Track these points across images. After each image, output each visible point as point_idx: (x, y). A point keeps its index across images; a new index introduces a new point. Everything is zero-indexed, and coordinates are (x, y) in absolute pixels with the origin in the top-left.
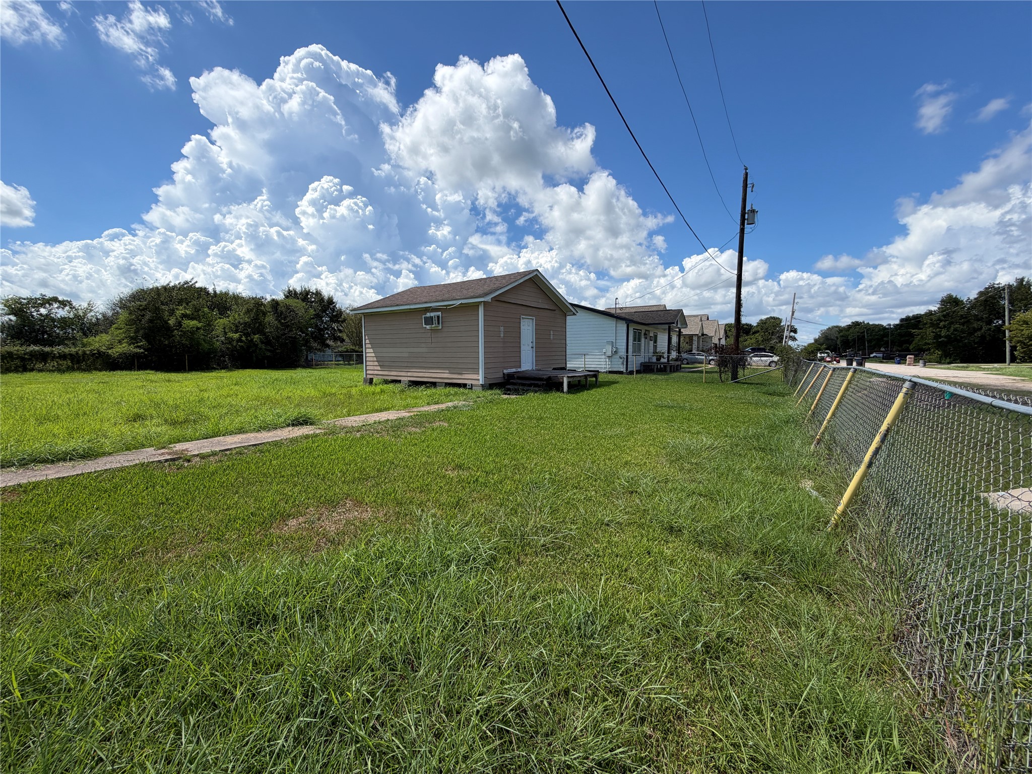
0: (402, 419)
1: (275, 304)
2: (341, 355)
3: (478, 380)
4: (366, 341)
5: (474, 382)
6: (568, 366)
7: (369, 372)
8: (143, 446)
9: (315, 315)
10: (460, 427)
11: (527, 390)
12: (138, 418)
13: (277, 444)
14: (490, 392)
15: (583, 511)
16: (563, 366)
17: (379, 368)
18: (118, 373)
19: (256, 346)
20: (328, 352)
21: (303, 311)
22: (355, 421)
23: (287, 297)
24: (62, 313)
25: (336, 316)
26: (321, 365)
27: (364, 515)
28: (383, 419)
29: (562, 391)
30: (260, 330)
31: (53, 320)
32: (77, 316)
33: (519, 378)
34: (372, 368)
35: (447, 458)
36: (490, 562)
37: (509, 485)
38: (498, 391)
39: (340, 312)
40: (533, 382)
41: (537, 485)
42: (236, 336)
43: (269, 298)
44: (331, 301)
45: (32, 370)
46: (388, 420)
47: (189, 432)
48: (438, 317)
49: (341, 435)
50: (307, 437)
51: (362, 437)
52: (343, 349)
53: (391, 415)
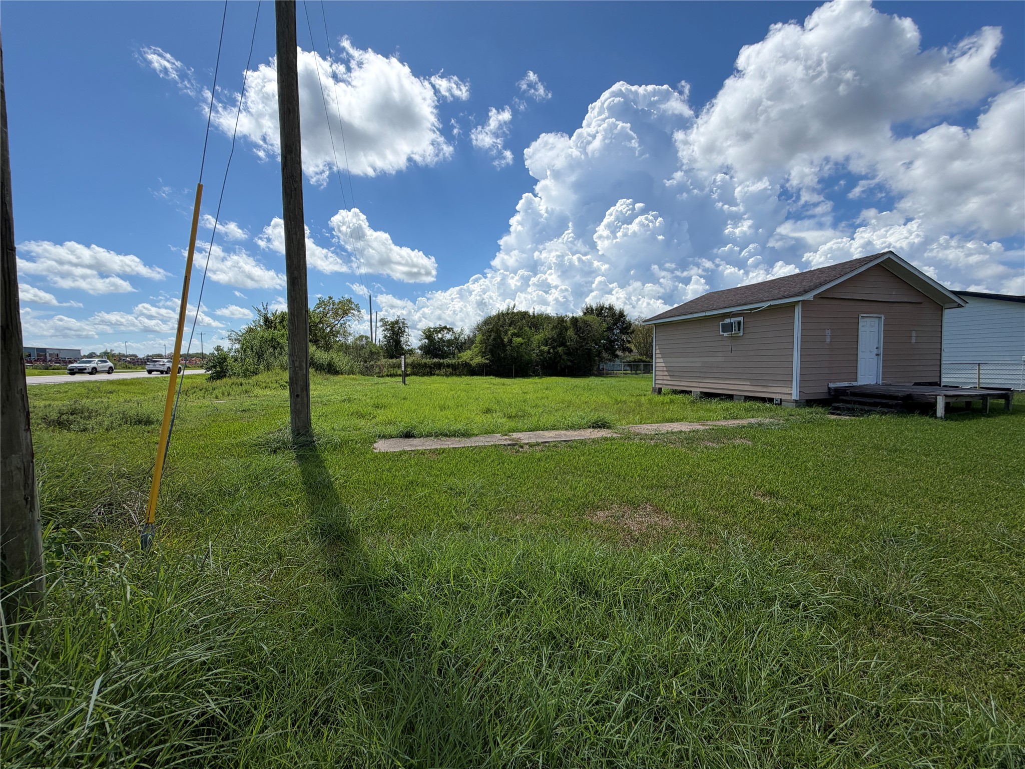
0: (697, 431)
1: (575, 320)
2: (629, 365)
3: (791, 394)
4: (656, 351)
5: (783, 397)
6: (943, 380)
7: (657, 382)
8: (493, 432)
9: (608, 328)
10: (769, 448)
11: (869, 411)
12: (488, 411)
13: (583, 442)
14: (808, 410)
15: (994, 597)
16: (936, 380)
17: (668, 378)
18: (475, 377)
19: (560, 356)
20: (618, 361)
21: (598, 325)
22: (647, 428)
23: (585, 314)
24: (448, 336)
25: (626, 328)
26: (611, 374)
27: (665, 523)
28: (676, 430)
29: (934, 415)
30: (563, 344)
31: (444, 341)
32: (455, 338)
33: (853, 394)
34: (661, 378)
35: (754, 480)
36: (827, 617)
37: (847, 530)
38: (820, 409)
39: (630, 324)
40: (878, 400)
41: (899, 539)
42: (546, 349)
43: (571, 315)
44: (621, 315)
45: (434, 375)
46: (681, 431)
47: (520, 425)
48: (739, 323)
49: (637, 441)
50: (606, 439)
51: (656, 445)
52: (631, 359)
53: (684, 427)
